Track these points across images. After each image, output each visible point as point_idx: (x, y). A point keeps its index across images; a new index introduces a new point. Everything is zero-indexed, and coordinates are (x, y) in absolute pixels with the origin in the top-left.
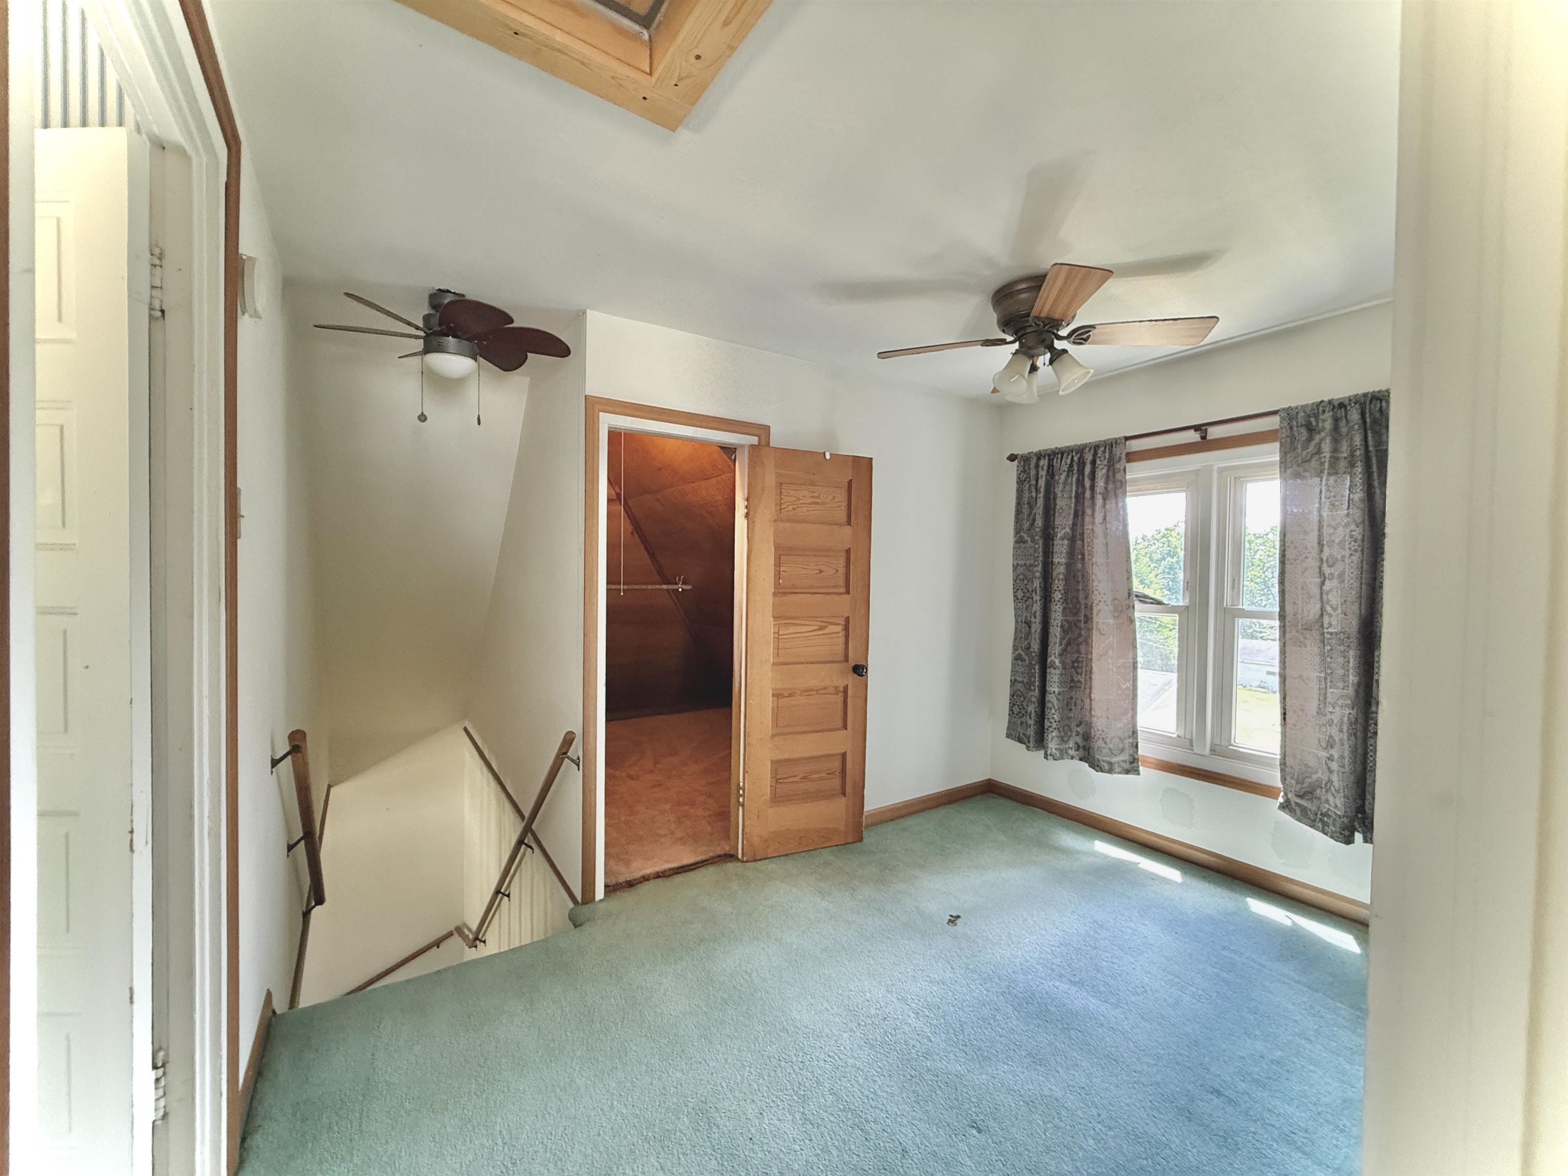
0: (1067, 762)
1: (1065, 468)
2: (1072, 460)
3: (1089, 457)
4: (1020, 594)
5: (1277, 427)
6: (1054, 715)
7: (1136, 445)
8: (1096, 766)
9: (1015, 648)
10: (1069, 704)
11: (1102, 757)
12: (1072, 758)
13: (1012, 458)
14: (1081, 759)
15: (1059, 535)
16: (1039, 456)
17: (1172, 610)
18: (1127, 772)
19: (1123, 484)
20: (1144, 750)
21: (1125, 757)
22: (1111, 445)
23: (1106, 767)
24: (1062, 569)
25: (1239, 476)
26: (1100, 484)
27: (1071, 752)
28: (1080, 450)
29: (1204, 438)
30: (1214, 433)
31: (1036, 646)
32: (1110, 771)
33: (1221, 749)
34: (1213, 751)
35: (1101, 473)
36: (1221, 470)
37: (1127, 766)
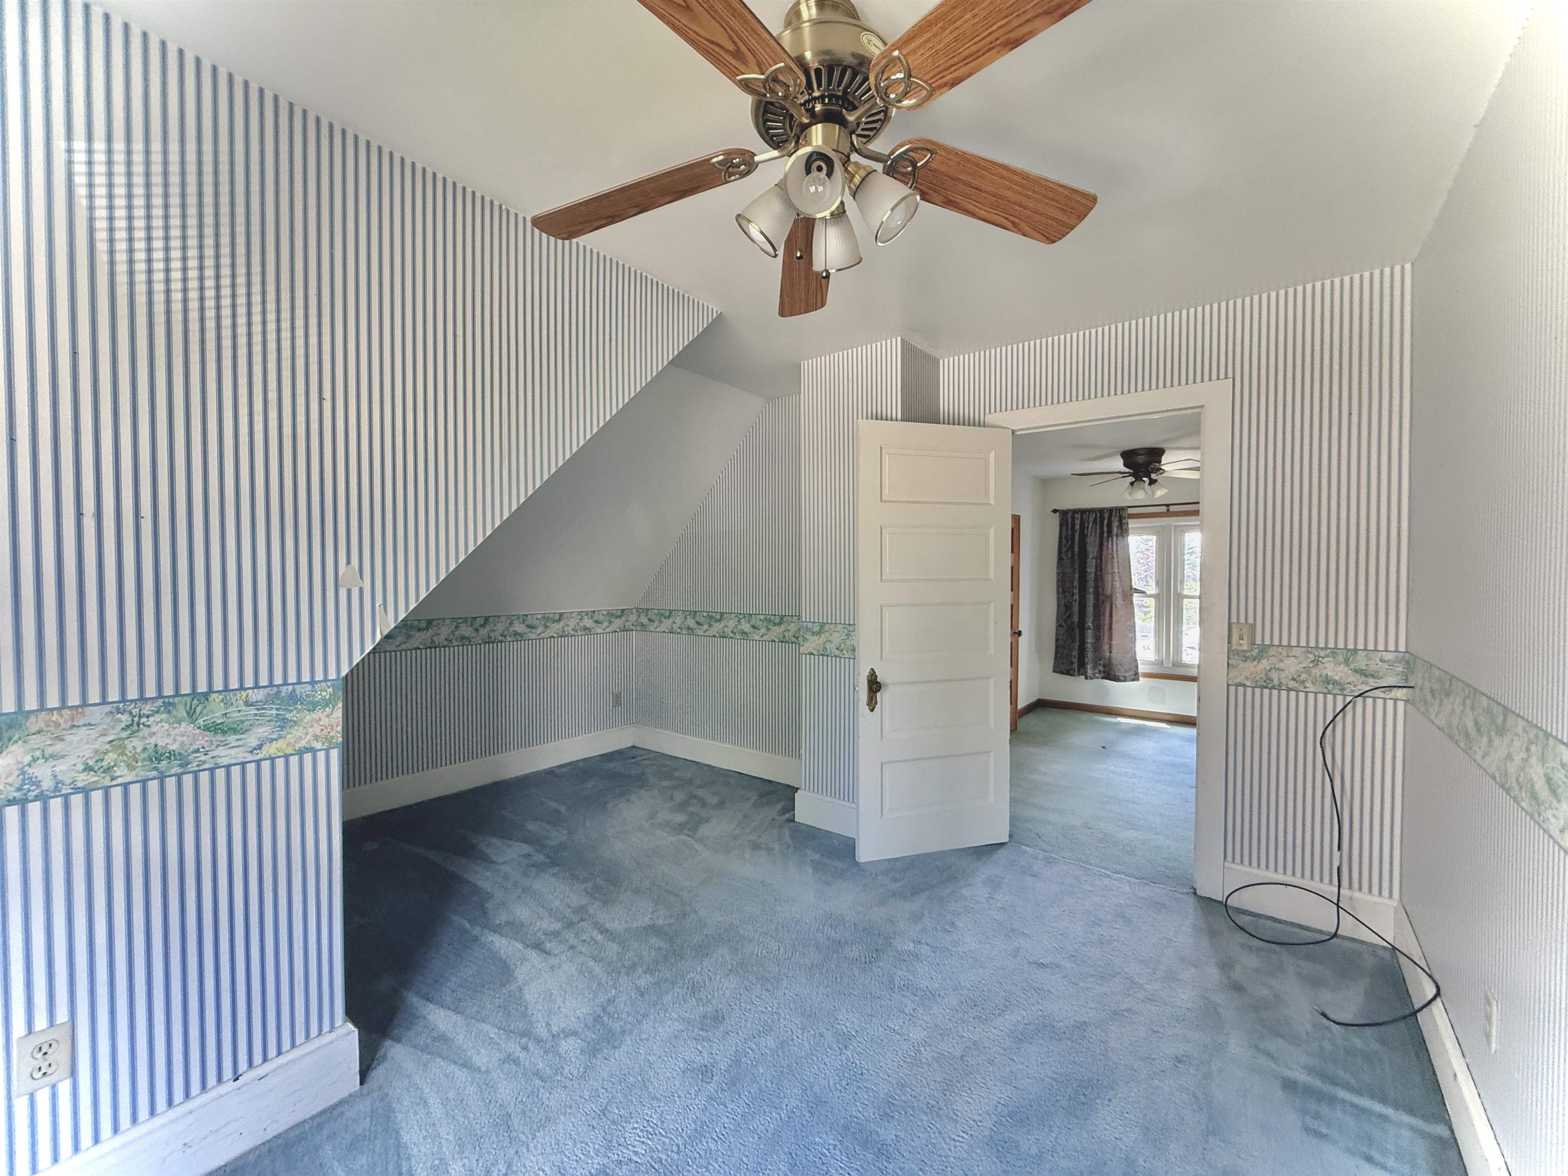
0: (1095, 680)
1: (1091, 520)
2: (1096, 515)
3: (1106, 516)
4: (1061, 589)
6: (1090, 655)
7: (1130, 511)
8: (1116, 679)
9: (1058, 620)
10: (1097, 648)
11: (1120, 674)
12: (1098, 678)
13: (1055, 511)
14: (1103, 678)
15: (1090, 557)
16: (1074, 512)
17: (1151, 596)
18: (1133, 680)
19: (1127, 531)
20: (1141, 669)
21: (1132, 672)
22: (1121, 510)
23: (1123, 679)
24: (1093, 575)
25: (1183, 530)
26: (1115, 530)
27: (1097, 675)
28: (1101, 511)
29: (1168, 510)
30: (1172, 508)
31: (1076, 619)
32: (1125, 681)
33: (1178, 664)
34: (1174, 665)
35: (1115, 524)
36: (1176, 527)
37: (1133, 677)
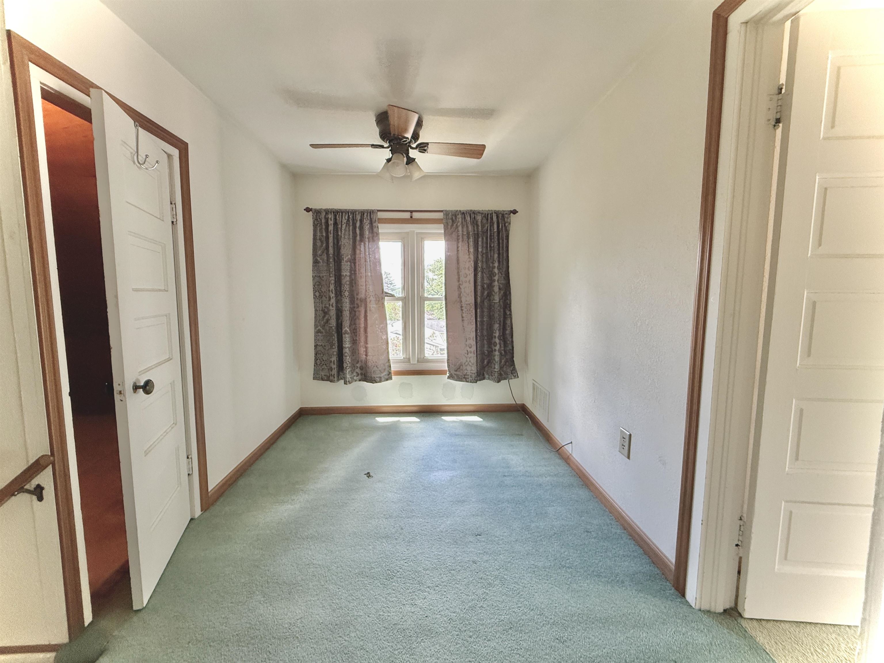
0: (354, 384)
1: (344, 221)
2: (349, 216)
3: (358, 217)
4: (317, 294)
5: (442, 218)
6: (348, 359)
7: (381, 215)
8: (373, 381)
9: (316, 326)
10: (354, 352)
11: (376, 376)
12: (356, 381)
13: (308, 210)
14: (360, 380)
15: (345, 259)
16: (327, 212)
17: (398, 299)
18: (387, 380)
19: (378, 234)
20: (394, 368)
21: (386, 373)
22: (371, 212)
23: (378, 379)
24: (348, 278)
25: (422, 237)
26: (367, 233)
27: (355, 378)
28: (354, 212)
29: (411, 217)
30: (416, 215)
31: (333, 323)
32: (380, 381)
33: (422, 360)
34: (418, 361)
35: (367, 227)
36: (418, 234)
37: (386, 377)
